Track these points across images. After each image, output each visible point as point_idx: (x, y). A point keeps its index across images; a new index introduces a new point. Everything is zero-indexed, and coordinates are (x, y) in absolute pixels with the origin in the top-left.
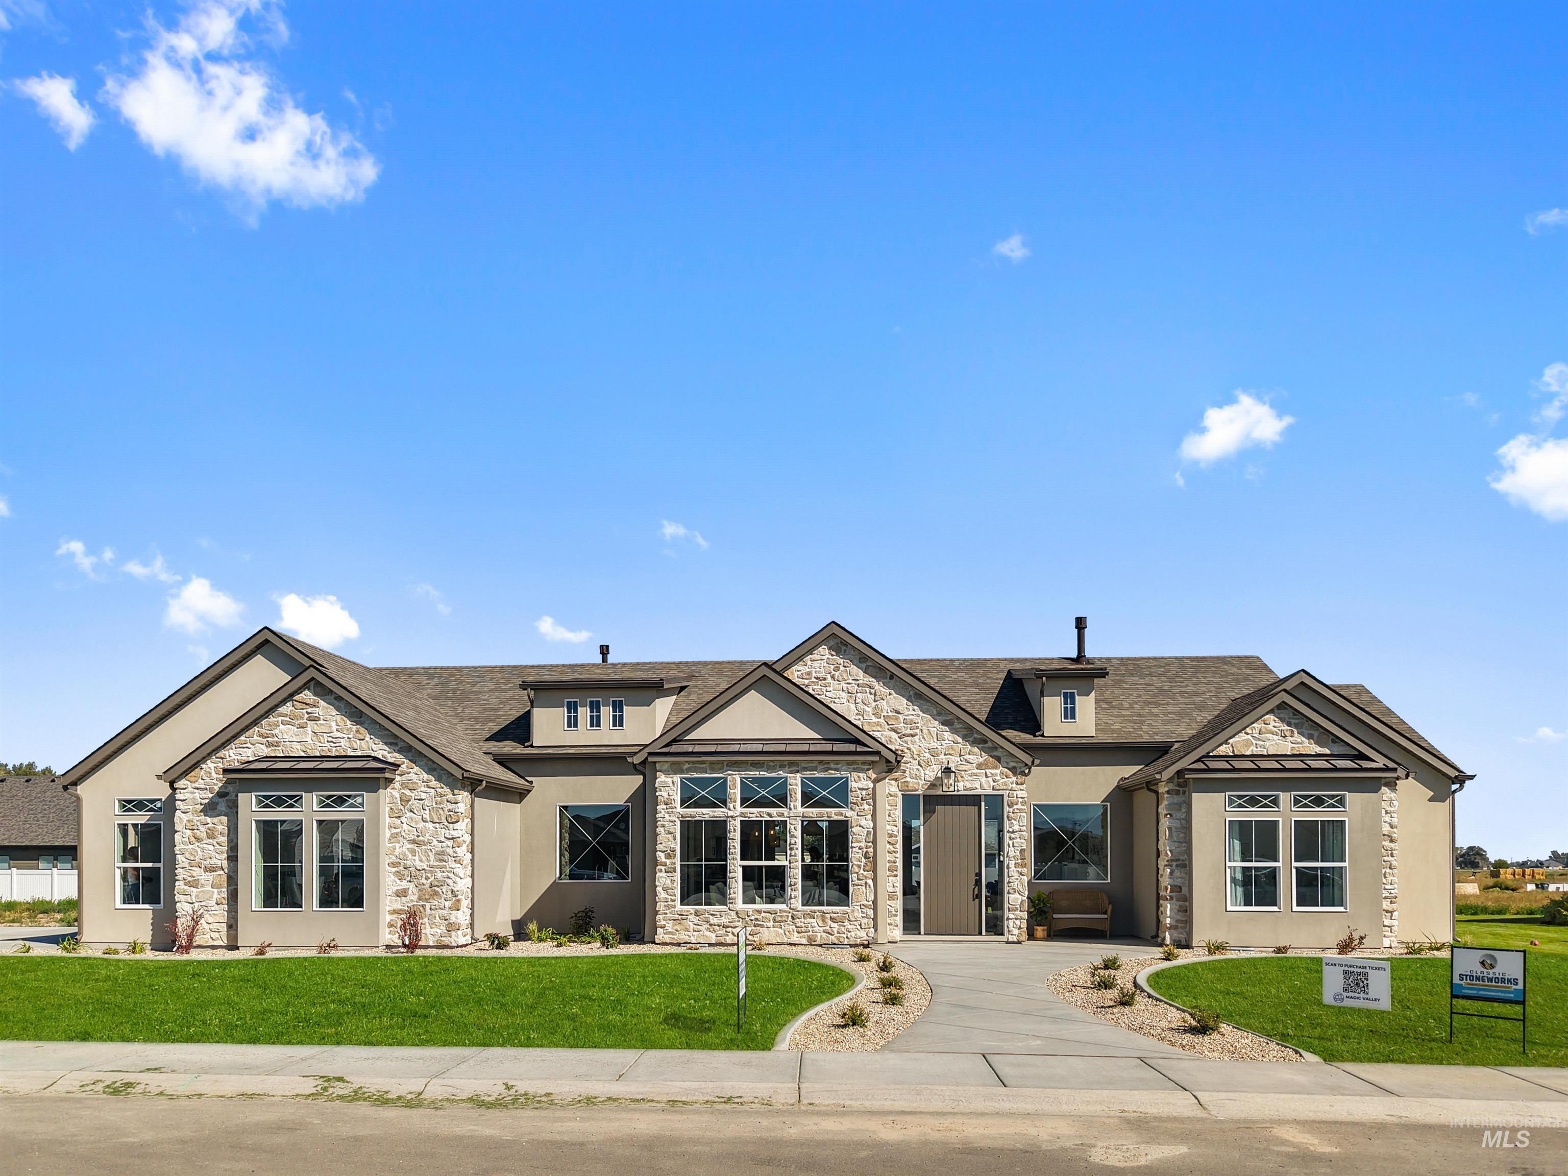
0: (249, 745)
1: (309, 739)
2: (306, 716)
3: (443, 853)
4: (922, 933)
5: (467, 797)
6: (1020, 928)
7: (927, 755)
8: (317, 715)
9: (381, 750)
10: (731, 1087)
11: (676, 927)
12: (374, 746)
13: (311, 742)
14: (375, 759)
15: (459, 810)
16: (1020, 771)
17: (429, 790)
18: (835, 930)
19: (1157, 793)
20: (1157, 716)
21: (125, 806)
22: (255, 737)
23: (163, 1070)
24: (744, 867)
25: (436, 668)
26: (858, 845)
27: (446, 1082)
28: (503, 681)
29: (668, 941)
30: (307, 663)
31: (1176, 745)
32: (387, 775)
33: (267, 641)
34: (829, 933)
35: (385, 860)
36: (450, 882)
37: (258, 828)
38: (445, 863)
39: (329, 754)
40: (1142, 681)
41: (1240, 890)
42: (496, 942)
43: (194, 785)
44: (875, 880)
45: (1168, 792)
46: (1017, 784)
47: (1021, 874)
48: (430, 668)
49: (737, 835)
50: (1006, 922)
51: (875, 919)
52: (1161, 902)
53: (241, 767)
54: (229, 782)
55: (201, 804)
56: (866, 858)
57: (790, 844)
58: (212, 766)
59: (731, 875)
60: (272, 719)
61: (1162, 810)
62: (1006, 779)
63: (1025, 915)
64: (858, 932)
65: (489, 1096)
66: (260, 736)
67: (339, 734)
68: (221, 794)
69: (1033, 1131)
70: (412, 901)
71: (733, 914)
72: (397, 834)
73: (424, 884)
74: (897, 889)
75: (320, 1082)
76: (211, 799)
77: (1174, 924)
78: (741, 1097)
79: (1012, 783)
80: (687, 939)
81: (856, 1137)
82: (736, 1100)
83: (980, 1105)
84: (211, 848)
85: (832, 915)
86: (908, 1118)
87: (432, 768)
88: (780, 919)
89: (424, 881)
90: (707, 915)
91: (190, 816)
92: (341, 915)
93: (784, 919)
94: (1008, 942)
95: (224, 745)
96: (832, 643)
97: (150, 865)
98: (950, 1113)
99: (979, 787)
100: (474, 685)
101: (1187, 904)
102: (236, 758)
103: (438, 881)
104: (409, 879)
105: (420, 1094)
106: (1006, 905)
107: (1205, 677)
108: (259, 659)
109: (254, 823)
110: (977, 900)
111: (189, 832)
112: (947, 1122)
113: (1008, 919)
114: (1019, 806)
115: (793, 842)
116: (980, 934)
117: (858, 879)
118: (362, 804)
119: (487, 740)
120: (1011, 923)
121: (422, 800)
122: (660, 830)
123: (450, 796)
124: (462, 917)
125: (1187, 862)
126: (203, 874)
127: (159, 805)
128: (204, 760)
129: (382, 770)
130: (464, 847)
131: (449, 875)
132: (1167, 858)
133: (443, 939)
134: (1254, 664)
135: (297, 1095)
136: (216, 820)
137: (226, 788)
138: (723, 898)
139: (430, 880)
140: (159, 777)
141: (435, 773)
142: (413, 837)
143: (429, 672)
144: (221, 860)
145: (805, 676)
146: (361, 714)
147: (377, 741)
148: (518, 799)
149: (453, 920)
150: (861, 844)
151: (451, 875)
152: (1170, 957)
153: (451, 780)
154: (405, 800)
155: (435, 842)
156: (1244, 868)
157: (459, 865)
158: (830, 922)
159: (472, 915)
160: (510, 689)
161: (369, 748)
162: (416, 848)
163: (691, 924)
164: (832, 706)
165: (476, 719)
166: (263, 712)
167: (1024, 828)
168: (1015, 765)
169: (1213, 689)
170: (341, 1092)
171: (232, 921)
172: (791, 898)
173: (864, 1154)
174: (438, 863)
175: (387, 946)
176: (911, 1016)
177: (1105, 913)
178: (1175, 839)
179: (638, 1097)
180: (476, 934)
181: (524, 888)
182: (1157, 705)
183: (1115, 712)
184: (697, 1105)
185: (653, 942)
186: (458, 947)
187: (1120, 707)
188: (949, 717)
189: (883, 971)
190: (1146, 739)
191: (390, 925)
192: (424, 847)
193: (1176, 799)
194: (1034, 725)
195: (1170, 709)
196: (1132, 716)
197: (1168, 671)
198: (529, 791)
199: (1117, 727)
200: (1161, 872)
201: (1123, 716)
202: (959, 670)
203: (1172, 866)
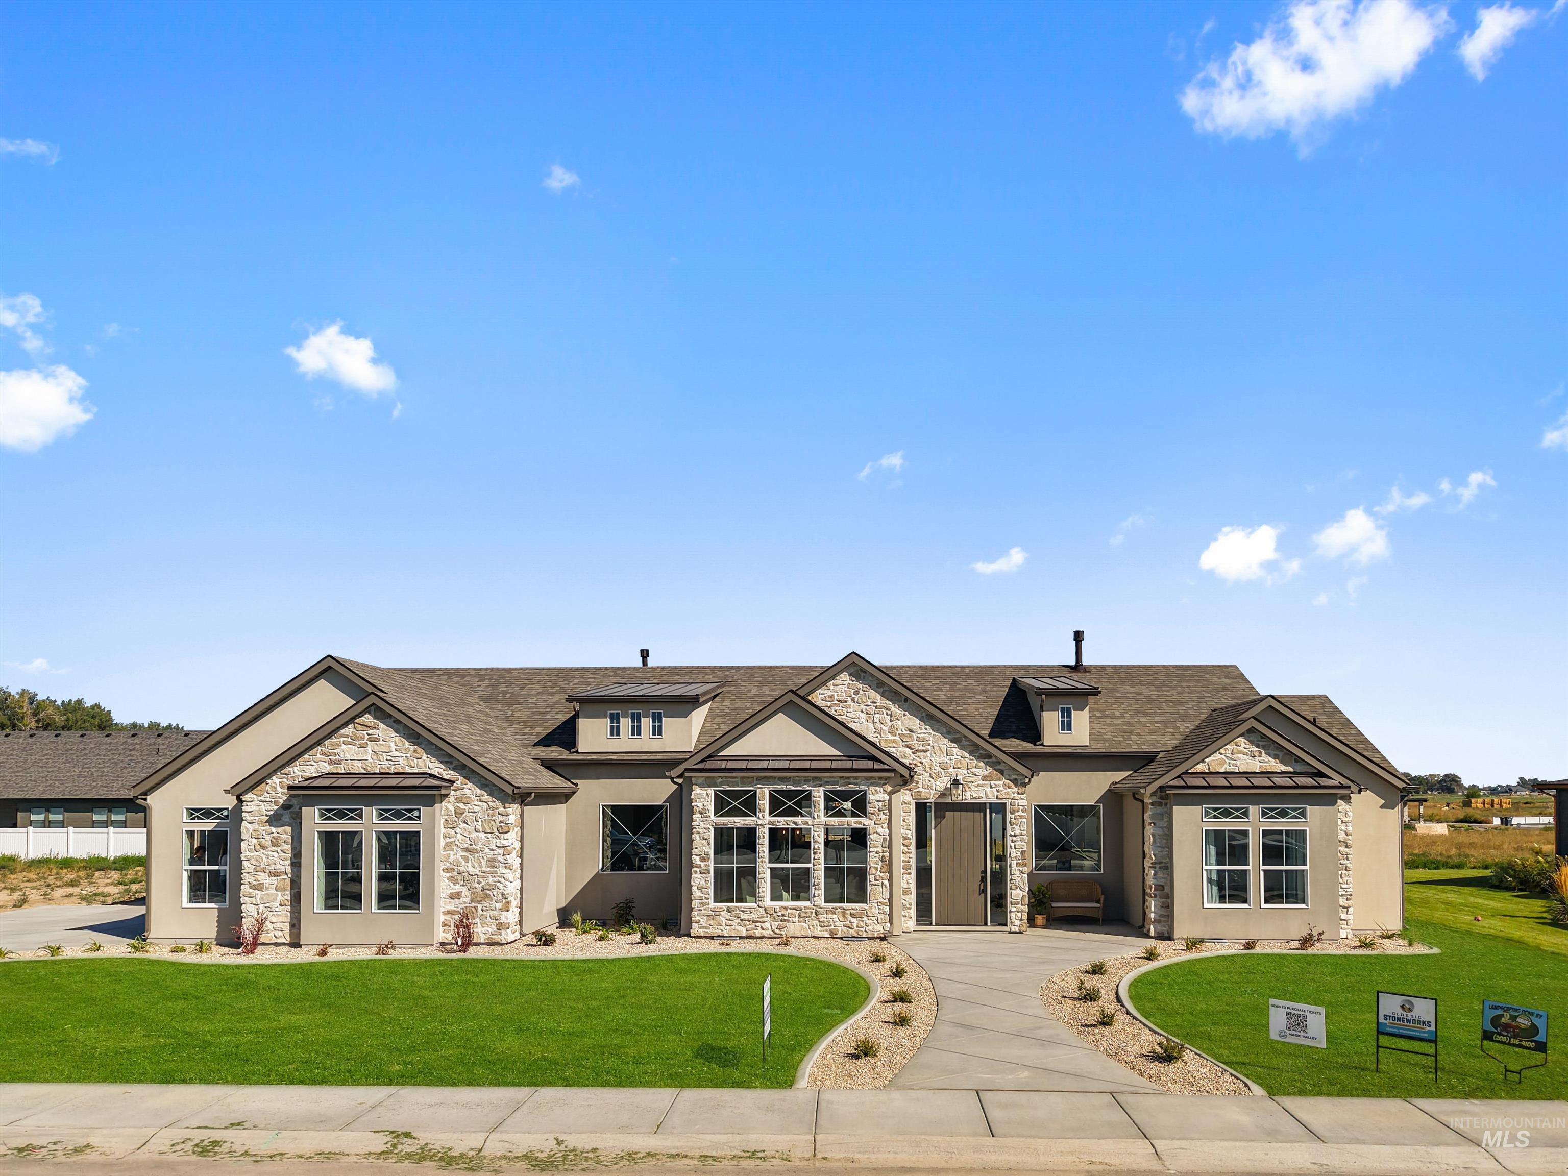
0: (312, 763)
1: (369, 758)
2: (367, 737)
3: (494, 860)
4: (933, 924)
5: (517, 807)
6: (1022, 919)
7: (938, 768)
8: (377, 736)
9: (436, 768)
10: (756, 1140)
11: (709, 923)
12: (430, 764)
13: (371, 761)
14: (432, 776)
15: (510, 821)
16: (1020, 782)
17: (481, 804)
18: (855, 925)
19: (1142, 802)
20: (1145, 725)
21: (192, 814)
22: (318, 756)
23: (246, 1125)
24: (772, 869)
26: (875, 849)
27: (504, 1136)
28: (550, 683)
29: (703, 935)
30: (368, 688)
31: (1161, 755)
32: (443, 792)
33: (330, 667)
34: (849, 928)
35: (440, 866)
36: (500, 886)
37: (320, 837)
38: (496, 869)
39: (388, 771)
40: (1133, 690)
41: (1215, 889)
42: (543, 939)
43: (259, 799)
44: (890, 880)
45: (1152, 804)
46: (1018, 793)
47: (1022, 872)
49: (766, 840)
50: (1009, 915)
51: (890, 915)
52: (1147, 897)
53: (304, 784)
54: (291, 796)
55: (267, 816)
56: (882, 861)
57: (814, 849)
58: (277, 781)
59: (760, 875)
60: (334, 740)
61: (1148, 820)
62: (1008, 790)
63: (1026, 908)
64: (875, 927)
65: (542, 1152)
66: (323, 754)
67: (397, 754)
68: (286, 807)
70: (465, 903)
71: (762, 910)
72: (451, 843)
73: (476, 888)
74: (911, 886)
75: (389, 1138)
76: (276, 811)
77: (1158, 918)
78: (764, 1151)
79: (1014, 793)
80: (721, 933)
82: (760, 1155)
83: (968, 1159)
84: (276, 854)
85: (851, 911)
87: (484, 784)
88: (804, 914)
89: (476, 885)
90: (737, 911)
91: (256, 826)
92: (398, 916)
93: (807, 914)
94: (1010, 932)
95: (289, 762)
98: (943, 1169)
99: (984, 796)
100: (523, 688)
101: (1169, 901)
102: (299, 774)
103: (489, 885)
104: (462, 883)
105: (480, 1151)
106: (1009, 900)
107: (1188, 686)
108: (322, 682)
109: (316, 833)
110: (983, 895)
111: (254, 840)
113: (1011, 912)
114: (1020, 813)
115: (816, 847)
116: (986, 924)
117: (875, 879)
118: (419, 817)
119: (535, 745)
120: (1013, 915)
121: (475, 813)
122: (695, 836)
123: (502, 809)
124: (512, 916)
125: (1169, 865)
126: (268, 878)
127: (225, 813)
128: (269, 776)
129: (438, 788)
130: (514, 853)
131: (500, 880)
132: (1151, 861)
133: (493, 937)
134: (1232, 674)
135: (370, 1154)
136: (280, 830)
137: (290, 800)
138: (753, 897)
139: (481, 885)
140: (227, 791)
141: (487, 789)
142: (466, 846)
143: (481, 674)
144: (285, 865)
145: (828, 699)
146: (418, 736)
147: (433, 759)
148: (565, 801)
149: (503, 919)
150: (878, 849)
151: (502, 880)
152: (1151, 957)
153: (502, 795)
154: (459, 813)
155: (487, 850)
156: (1219, 871)
157: (509, 871)
158: (849, 917)
159: (521, 913)
160: (556, 693)
161: (425, 766)
162: (470, 856)
163: (723, 919)
164: (851, 725)
165: (525, 723)
166: (326, 733)
168: (1016, 777)
169: (1195, 698)
170: (409, 1149)
171: (295, 921)
172: (814, 896)
174: (489, 869)
175: (440, 944)
176: (918, 1039)
177: (1098, 902)
178: (1158, 844)
179: (674, 1152)
180: (525, 931)
181: (569, 879)
182: (1145, 714)
183: (1108, 721)
184: (725, 1162)
185: (689, 935)
186: (507, 944)
187: (1112, 717)
188: (958, 736)
189: (896, 976)
190: (1134, 748)
191: (444, 925)
192: (476, 855)
193: (1159, 810)
194: (1035, 735)
195: (1157, 718)
196: (1123, 725)
197: (1156, 680)
198: (574, 793)
199: (1109, 736)
200: (1146, 871)
201: (1114, 725)
202: (969, 677)
203: (1155, 868)
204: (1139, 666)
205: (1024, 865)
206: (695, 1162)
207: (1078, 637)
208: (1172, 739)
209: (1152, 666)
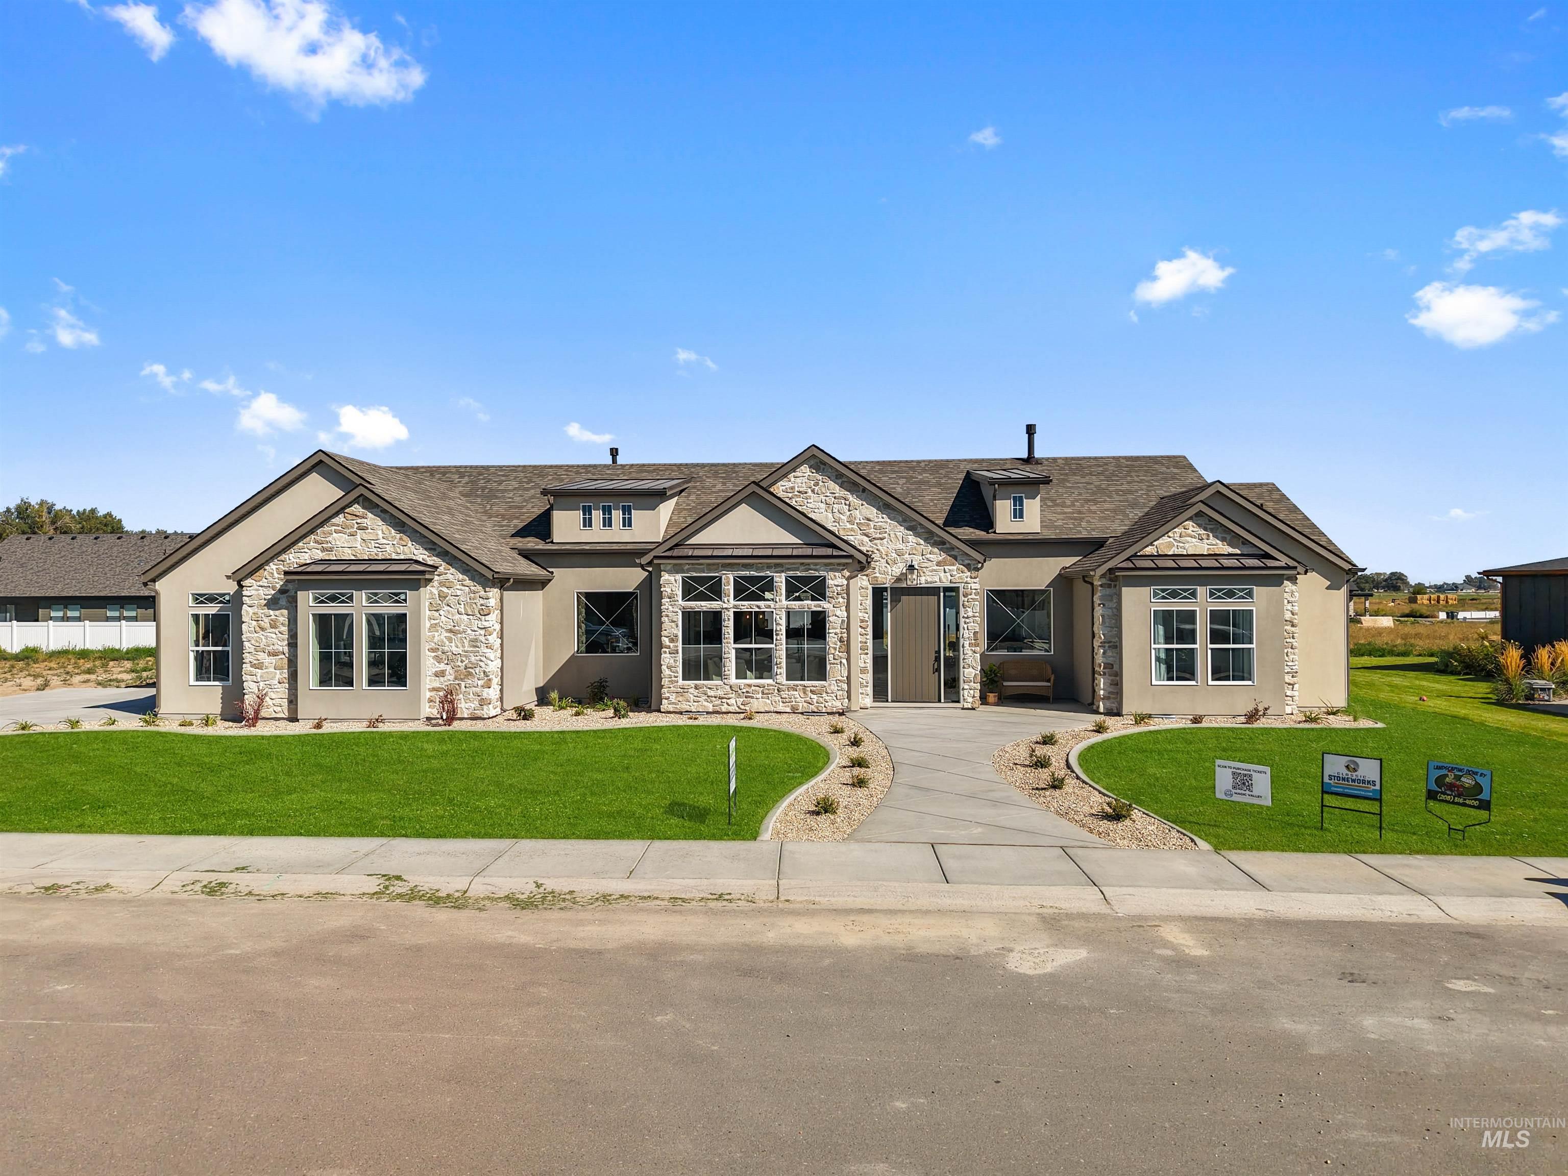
0: (306, 550)
1: (358, 545)
2: (356, 526)
3: (476, 640)
4: (890, 700)
5: (497, 591)
6: (974, 697)
7: (894, 555)
8: (365, 525)
9: (422, 555)
10: (723, 884)
11: (678, 699)
12: (415, 551)
13: (360, 548)
14: (417, 562)
15: (491, 605)
16: (973, 567)
17: (463, 588)
18: (815, 701)
19: (1092, 584)
20: (1095, 513)
21: (197, 599)
22: (312, 544)
23: (250, 869)
24: (736, 649)
25: (466, 467)
26: (834, 631)
27: (487, 880)
28: (525, 480)
29: (672, 710)
30: (358, 481)
31: (1111, 540)
32: (427, 576)
33: (321, 461)
34: (809, 703)
35: (425, 647)
36: (482, 664)
37: (314, 620)
38: (478, 649)
39: (376, 558)
40: (1083, 480)
41: (1163, 667)
42: (523, 714)
43: (258, 584)
44: (848, 660)
45: (1101, 586)
46: (971, 578)
47: (974, 652)
48: (460, 467)
49: (731, 623)
50: (961, 692)
51: (849, 692)
52: (1096, 676)
53: (300, 569)
54: (287, 581)
55: (265, 599)
56: (840, 641)
57: (776, 631)
58: (274, 567)
59: (726, 656)
60: (326, 528)
61: (1097, 601)
62: (961, 574)
63: (978, 686)
64: (834, 702)
65: (523, 894)
66: (316, 542)
67: (385, 541)
68: (282, 591)
69: (965, 933)
70: (449, 680)
71: (728, 687)
72: (436, 624)
73: (459, 666)
74: (868, 665)
75: (382, 881)
76: (273, 595)
77: (1107, 695)
78: (730, 894)
79: (967, 577)
80: (688, 708)
81: (822, 942)
82: (726, 897)
83: (924, 902)
84: (274, 636)
85: (812, 688)
86: (865, 918)
87: (466, 570)
88: (767, 691)
89: (460, 664)
90: (705, 689)
91: (255, 609)
92: (388, 693)
93: (770, 692)
94: (963, 709)
95: (284, 551)
96: (812, 462)
97: (220, 648)
98: (900, 911)
99: (938, 580)
100: (500, 484)
101: (1118, 678)
102: (295, 560)
103: (472, 664)
104: (446, 662)
105: (465, 892)
106: (962, 678)
107: (1138, 476)
108: (314, 476)
109: (311, 616)
110: (937, 673)
111: (254, 623)
112: (896, 922)
113: (963, 689)
114: (973, 596)
115: (778, 629)
116: (940, 701)
117: (834, 659)
118: (405, 600)
119: (513, 536)
120: (966, 692)
121: (457, 596)
122: (664, 619)
123: (482, 593)
124: (493, 693)
125: (1118, 644)
126: (267, 657)
127: (227, 598)
128: (267, 562)
129: (423, 572)
130: (495, 634)
131: (482, 658)
132: (1100, 641)
133: (476, 712)
134: (1181, 464)
135: (364, 894)
136: (277, 612)
137: (286, 586)
138: (720, 674)
139: (464, 663)
140: (228, 577)
141: (469, 574)
142: (450, 627)
143: (461, 471)
144: (282, 645)
145: (789, 491)
146: (403, 524)
147: (418, 547)
148: (541, 588)
149: (485, 695)
150: (837, 631)
152: (1101, 730)
153: (482, 579)
154: (442, 596)
155: (469, 632)
156: (1167, 650)
157: (490, 650)
158: (810, 694)
159: (501, 691)
160: (531, 488)
161: (411, 553)
162: (453, 637)
163: (691, 696)
164: (811, 515)
165: (503, 516)
166: (318, 523)
167: (977, 614)
168: (969, 562)
169: (1144, 487)
170: (400, 890)
171: (293, 698)
172: (777, 674)
173: (827, 962)
174: (472, 649)
175: (427, 718)
176: (875, 799)
177: (1049, 681)
178: (1107, 624)
179: (646, 894)
180: (505, 707)
181: (547, 659)
182: (1095, 502)
183: (1059, 509)
184: (694, 903)
185: (659, 711)
186: (489, 718)
187: (1063, 505)
188: (914, 523)
189: (854, 745)
190: (1084, 534)
191: (430, 701)
192: (459, 636)
193: (1108, 591)
194: (987, 523)
195: (1107, 506)
196: (1073, 513)
197: (1106, 470)
198: (550, 580)
199: (1060, 523)
200: (1096, 651)
201: (1065, 513)
202: (925, 470)
203: (1104, 647)
204: (1090, 458)
205: (977, 645)
206: (666, 903)
207: (1031, 430)
208: (1121, 525)
209: (1102, 458)
